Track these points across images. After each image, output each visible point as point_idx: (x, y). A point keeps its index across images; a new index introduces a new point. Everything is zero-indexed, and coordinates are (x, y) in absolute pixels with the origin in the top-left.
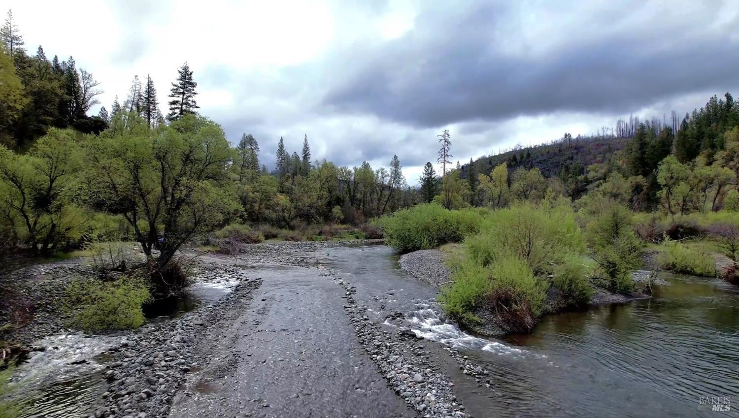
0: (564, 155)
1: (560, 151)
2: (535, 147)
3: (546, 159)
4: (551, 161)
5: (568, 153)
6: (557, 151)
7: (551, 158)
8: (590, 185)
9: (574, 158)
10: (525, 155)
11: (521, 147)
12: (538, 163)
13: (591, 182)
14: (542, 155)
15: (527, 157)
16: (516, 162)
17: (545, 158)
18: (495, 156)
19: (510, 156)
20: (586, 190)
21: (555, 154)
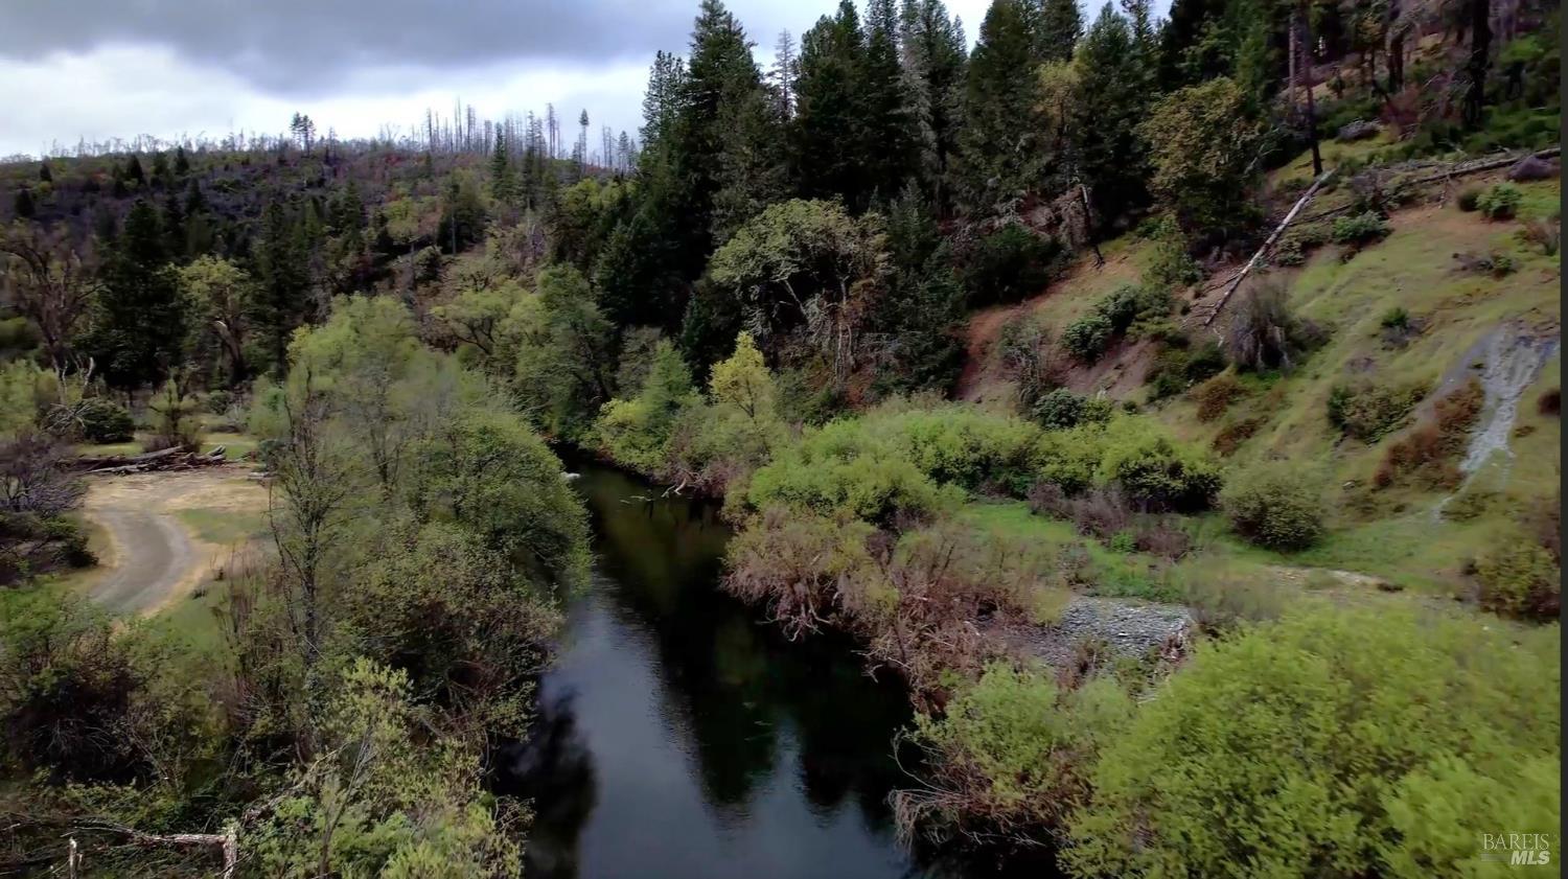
0: (295, 174)
1: (282, 162)
2: (202, 149)
3: (241, 179)
4: (258, 187)
5: (309, 172)
6: (273, 161)
7: (255, 179)
8: (400, 259)
9: (327, 184)
10: (171, 165)
11: (156, 142)
12: (216, 188)
13: (404, 249)
14: (226, 168)
15: (177, 168)
16: (141, 181)
17: (237, 176)
18: (63, 159)
19: (121, 163)
20: (390, 274)
21: (268, 170)
